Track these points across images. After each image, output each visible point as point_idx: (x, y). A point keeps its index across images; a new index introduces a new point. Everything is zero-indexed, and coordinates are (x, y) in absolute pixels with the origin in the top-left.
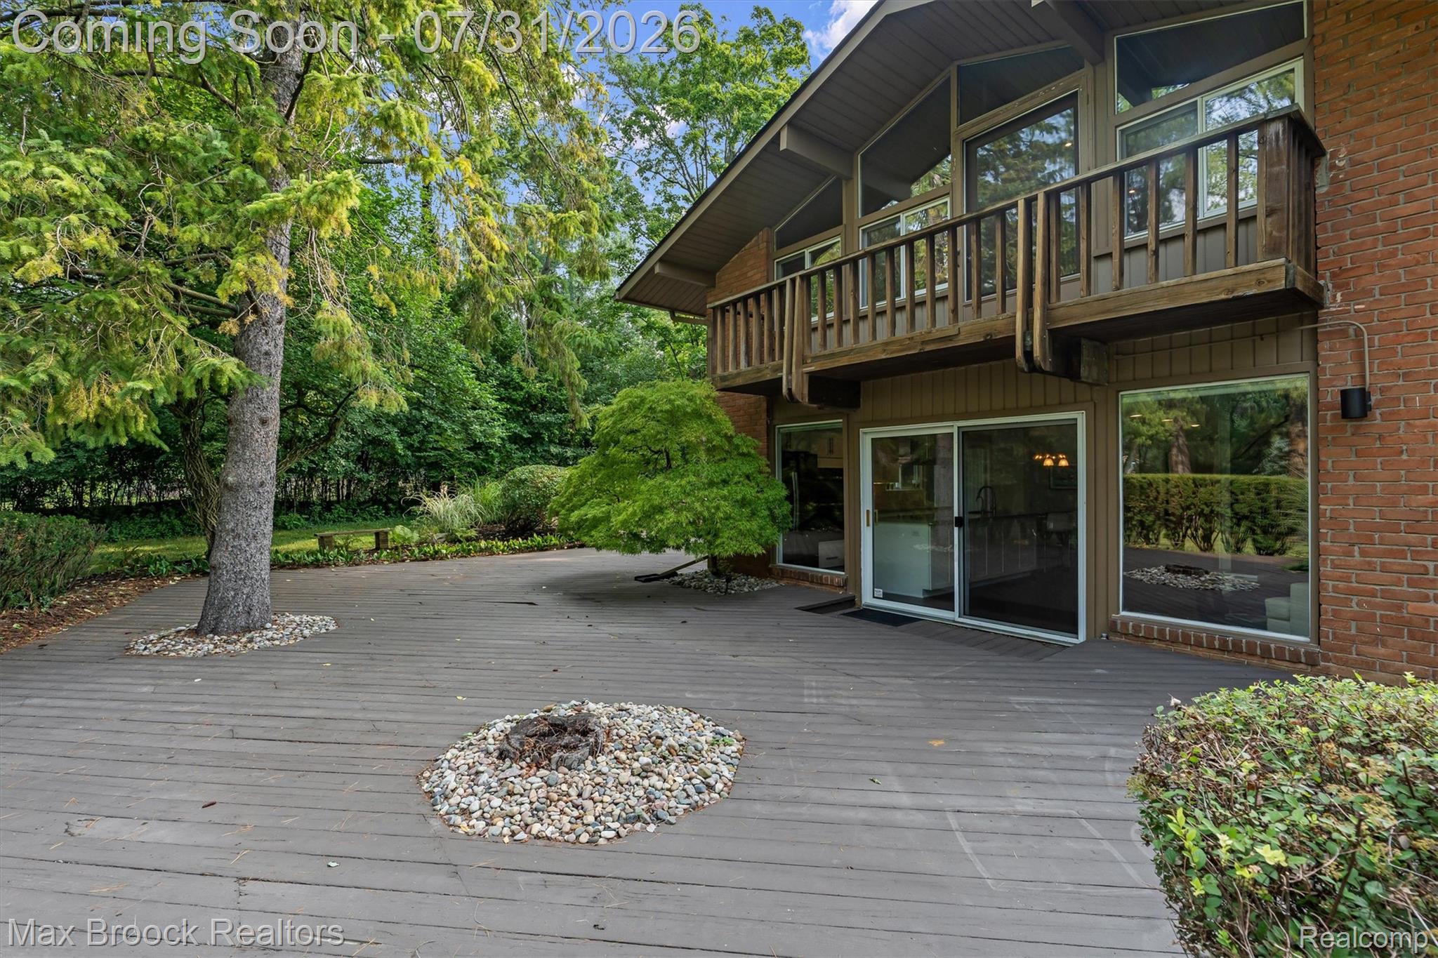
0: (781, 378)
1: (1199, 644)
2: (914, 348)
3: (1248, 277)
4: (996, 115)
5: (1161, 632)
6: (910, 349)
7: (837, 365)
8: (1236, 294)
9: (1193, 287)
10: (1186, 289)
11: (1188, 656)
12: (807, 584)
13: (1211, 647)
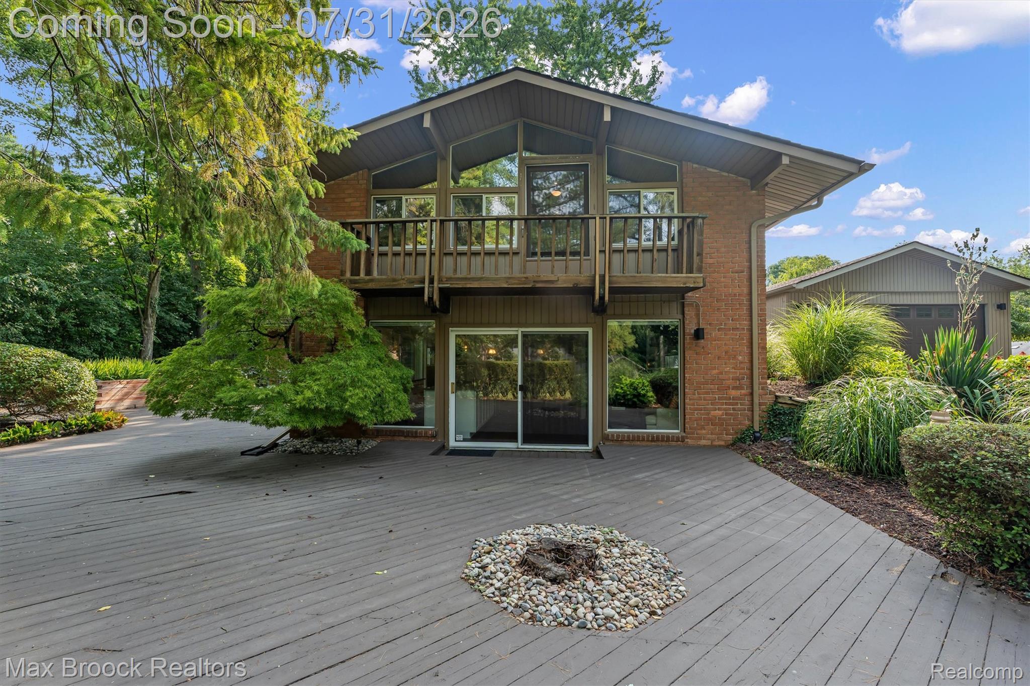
0: (423, 288)
1: (643, 440)
2: (529, 284)
3: (690, 279)
4: (546, 158)
5: (629, 437)
6: (525, 284)
7: (468, 286)
8: (688, 285)
9: (671, 279)
10: (668, 279)
11: (638, 446)
12: (403, 438)
13: (648, 441)
